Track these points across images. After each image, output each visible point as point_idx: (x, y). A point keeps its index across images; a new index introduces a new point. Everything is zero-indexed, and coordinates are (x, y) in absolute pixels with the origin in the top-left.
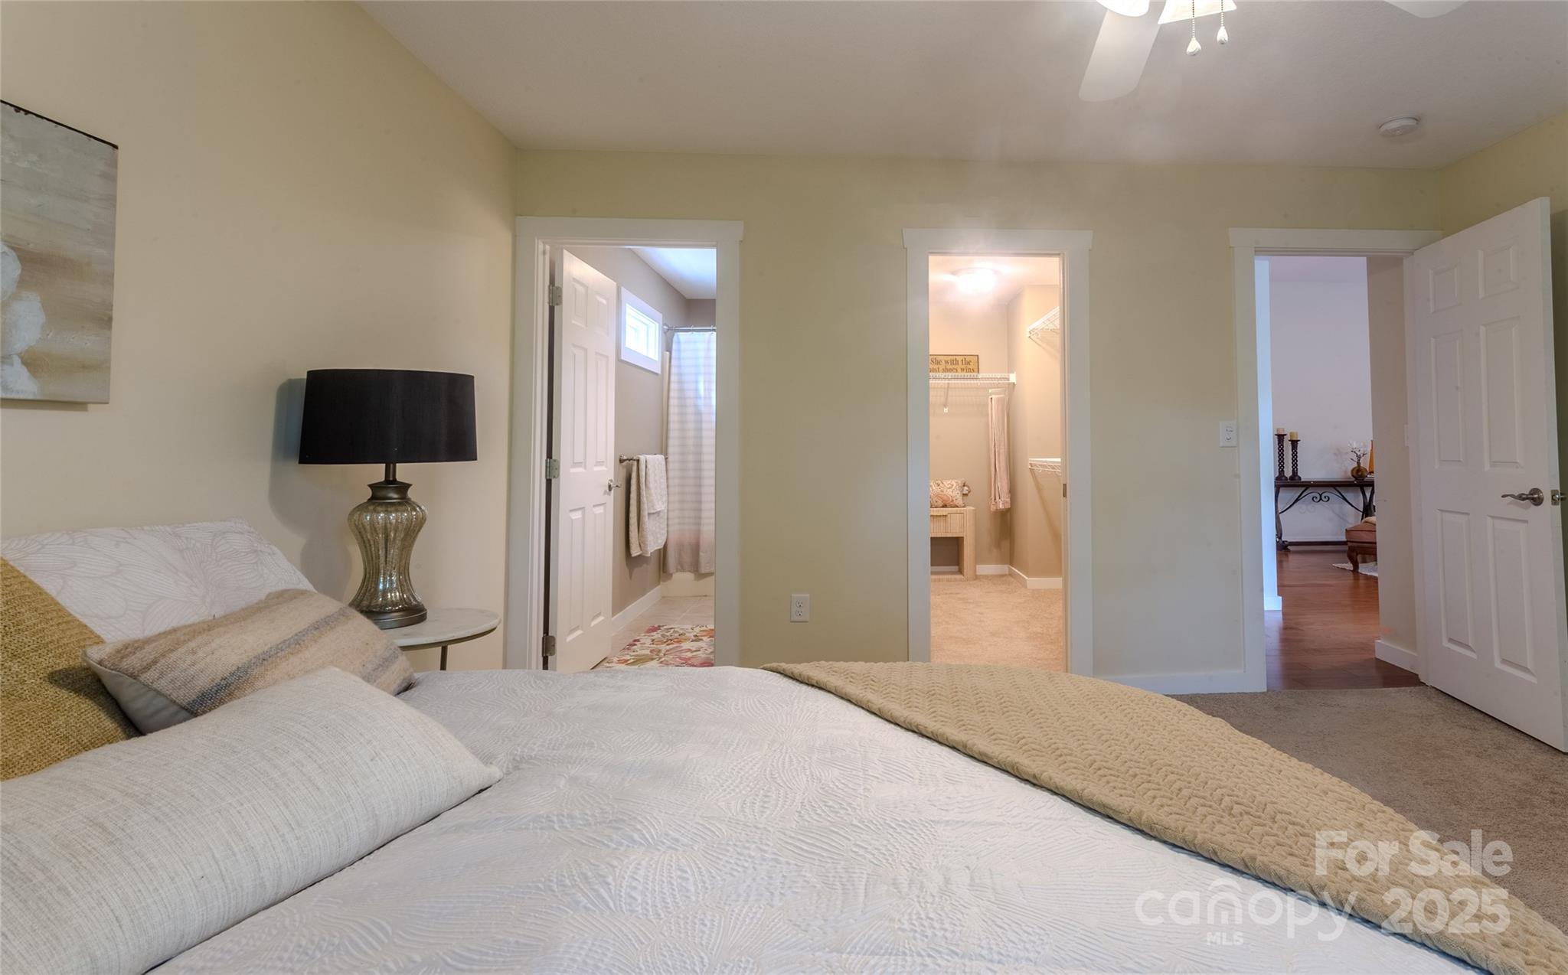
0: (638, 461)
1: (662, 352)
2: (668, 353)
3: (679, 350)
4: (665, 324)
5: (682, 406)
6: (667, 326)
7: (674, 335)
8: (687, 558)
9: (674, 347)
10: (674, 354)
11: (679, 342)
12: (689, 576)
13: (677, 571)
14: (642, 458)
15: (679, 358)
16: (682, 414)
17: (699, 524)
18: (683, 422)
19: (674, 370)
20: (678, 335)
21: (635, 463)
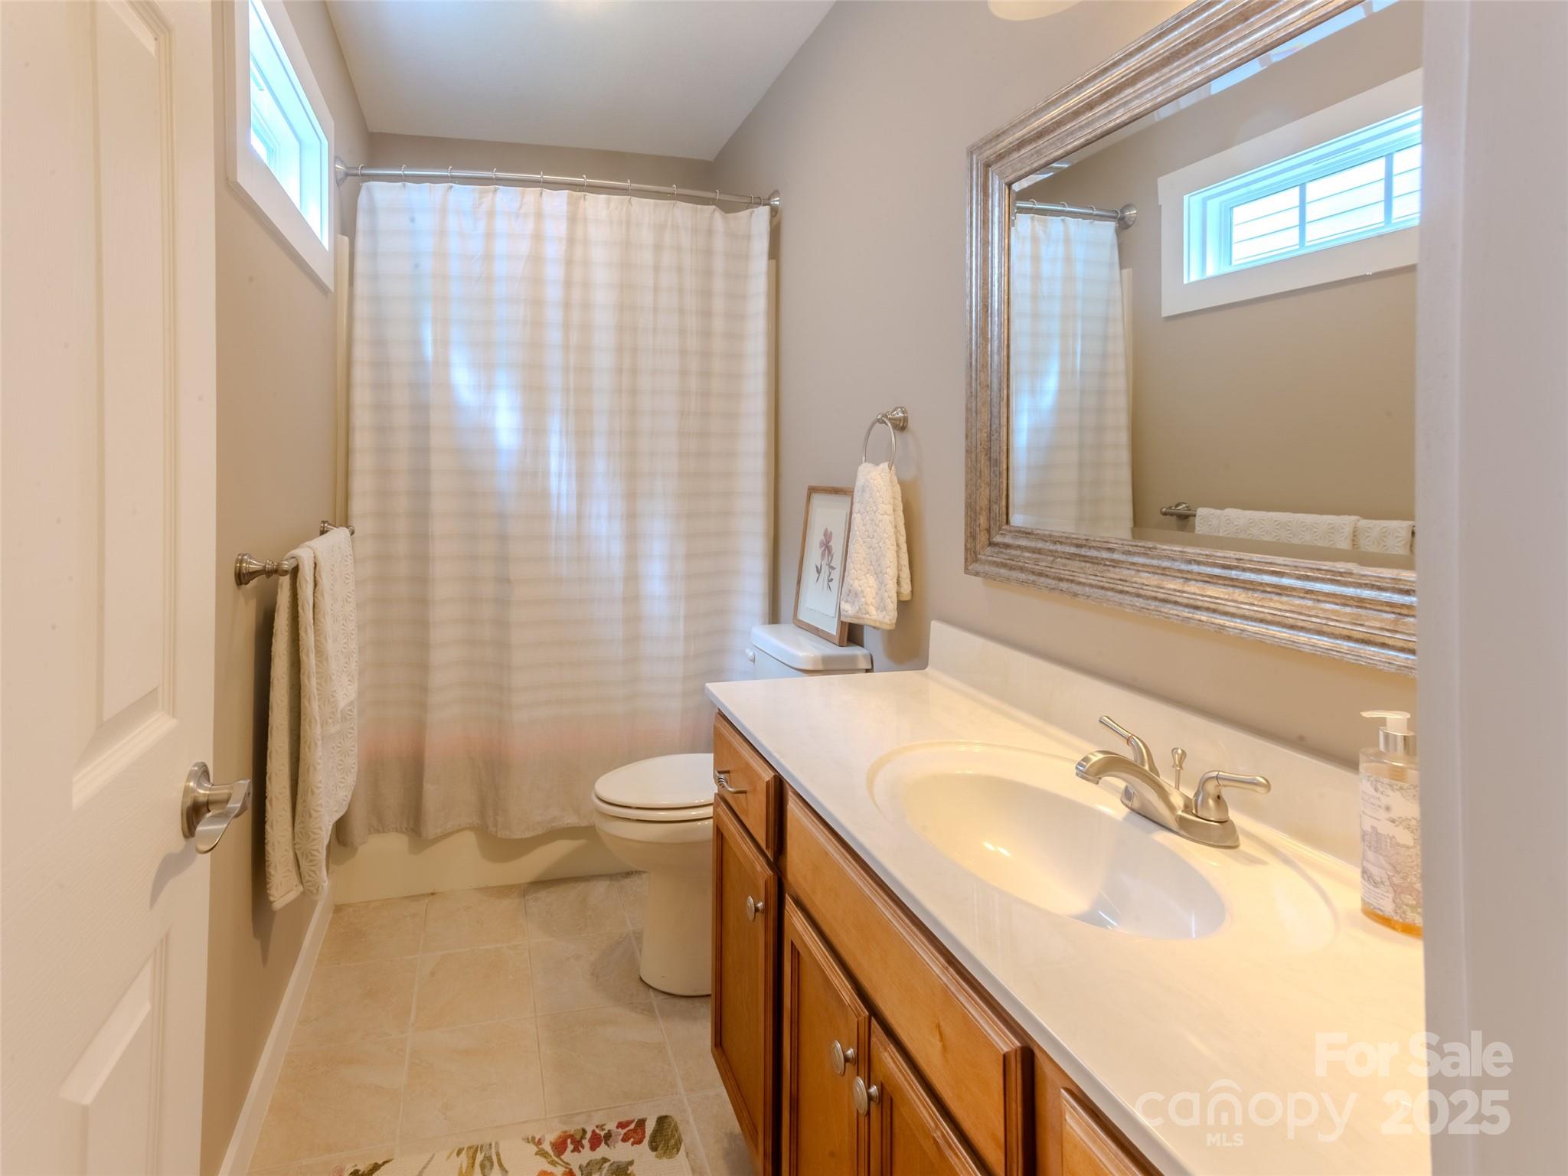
0: (295, 572)
1: (336, 239)
2: (346, 239)
3: (373, 232)
4: (337, 159)
5: (381, 386)
6: (342, 162)
7: (359, 188)
8: (393, 796)
9: (362, 222)
10: (361, 242)
11: (372, 211)
12: (395, 843)
13: (370, 832)
14: (304, 554)
15: (374, 255)
16: (382, 407)
17: (423, 706)
18: (382, 429)
19: (361, 286)
20: (369, 190)
21: (285, 581)
